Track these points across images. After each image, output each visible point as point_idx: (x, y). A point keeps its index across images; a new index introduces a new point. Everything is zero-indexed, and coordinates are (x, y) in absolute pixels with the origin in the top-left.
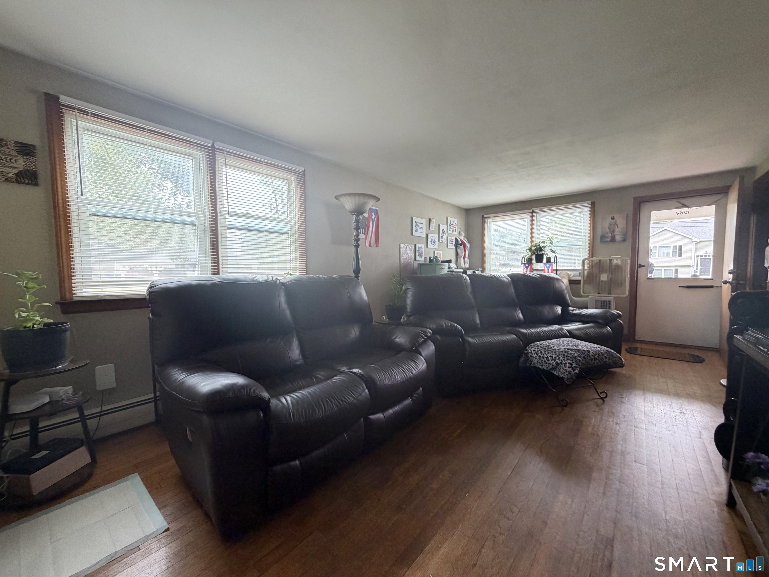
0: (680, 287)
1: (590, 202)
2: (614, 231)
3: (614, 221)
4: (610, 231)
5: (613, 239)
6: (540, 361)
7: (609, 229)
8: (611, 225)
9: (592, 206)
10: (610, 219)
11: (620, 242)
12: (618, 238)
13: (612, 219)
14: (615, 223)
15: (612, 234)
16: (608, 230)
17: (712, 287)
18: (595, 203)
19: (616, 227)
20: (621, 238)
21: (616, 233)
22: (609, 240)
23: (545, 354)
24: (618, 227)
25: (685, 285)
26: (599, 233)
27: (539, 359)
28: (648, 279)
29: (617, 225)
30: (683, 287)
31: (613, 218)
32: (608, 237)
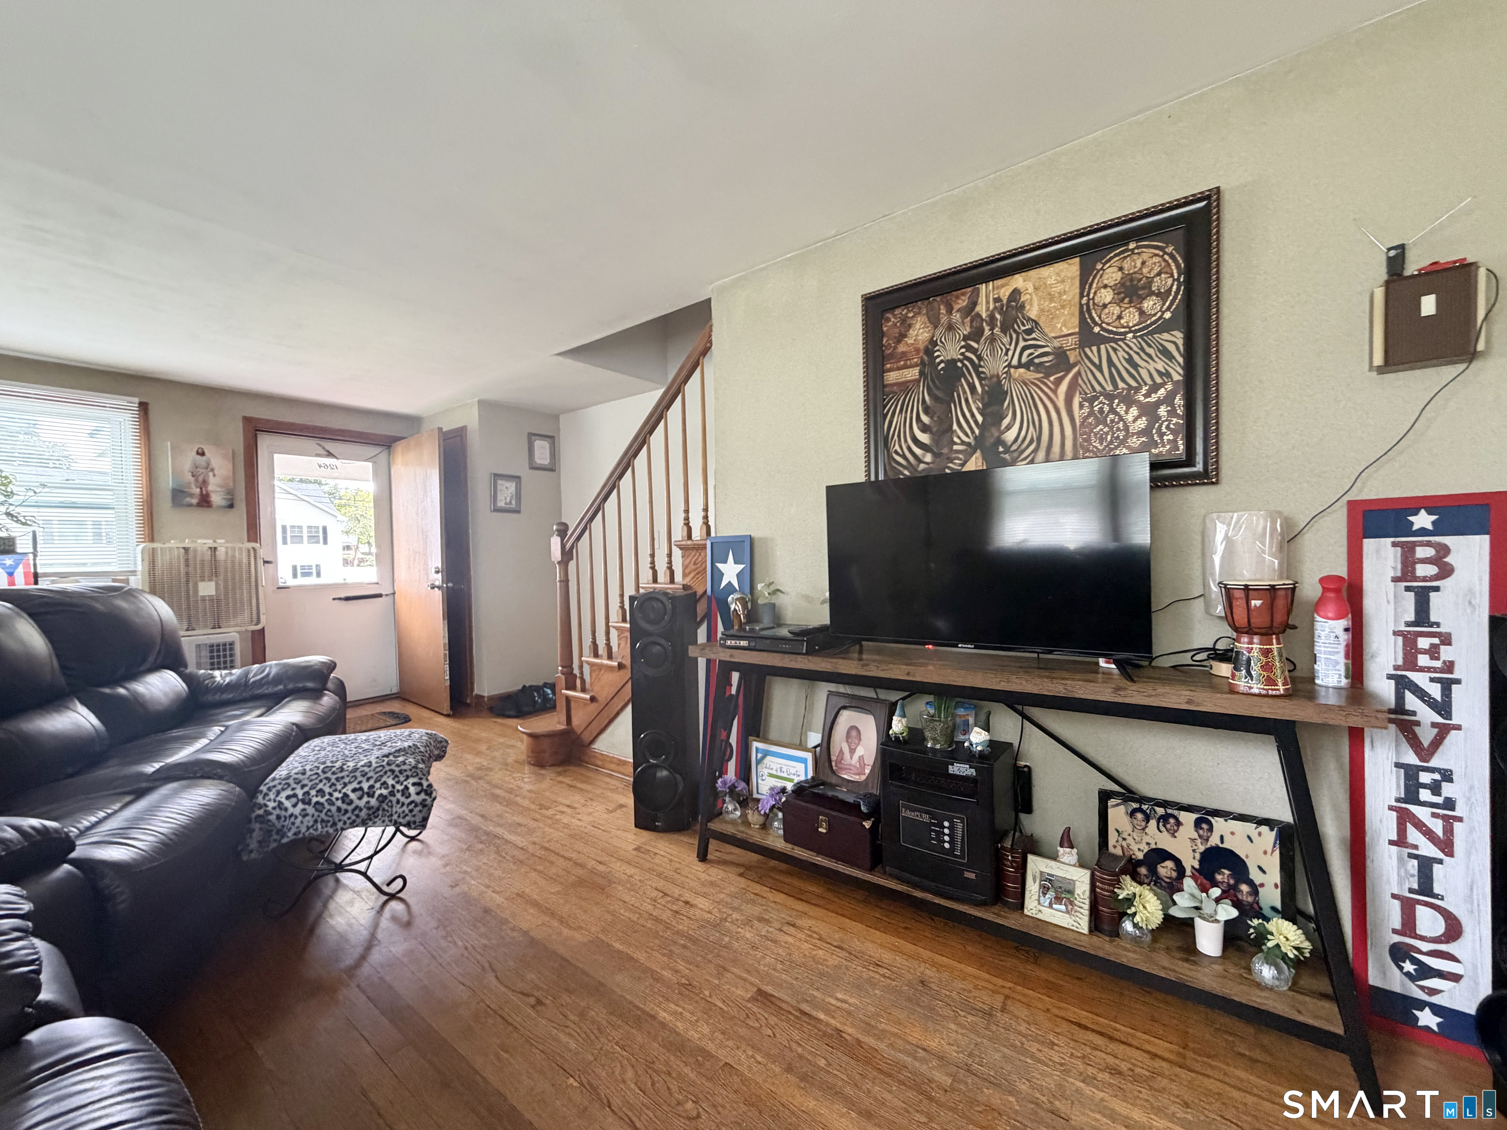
0: (334, 599)
1: (136, 400)
2: (205, 483)
3: (204, 458)
4: (197, 480)
5: (205, 501)
6: (323, 815)
7: (193, 476)
8: (197, 467)
9: (142, 413)
10: (194, 453)
11: (220, 507)
12: (217, 499)
13: (198, 453)
14: (208, 465)
15: (201, 489)
16: (192, 479)
17: (380, 596)
18: (150, 407)
19: (211, 474)
20: (225, 499)
21: (210, 488)
22: (195, 501)
23: (335, 790)
24: (214, 475)
25: (343, 596)
26: (167, 482)
27: (316, 814)
28: (278, 588)
29: (212, 470)
30: (340, 599)
31: (202, 453)
32: (192, 495)
